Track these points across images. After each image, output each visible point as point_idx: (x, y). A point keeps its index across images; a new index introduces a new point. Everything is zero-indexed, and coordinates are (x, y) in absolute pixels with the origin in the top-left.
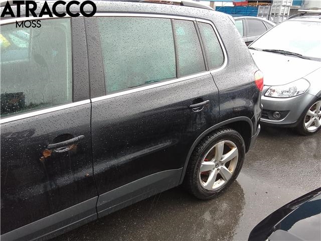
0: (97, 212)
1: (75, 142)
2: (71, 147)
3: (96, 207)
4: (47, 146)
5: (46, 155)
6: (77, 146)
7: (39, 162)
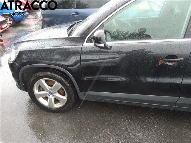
0: (175, 106)
1: (178, 61)
2: (174, 63)
3: (176, 103)
4: (162, 59)
5: (160, 63)
6: (178, 64)
7: (155, 66)
